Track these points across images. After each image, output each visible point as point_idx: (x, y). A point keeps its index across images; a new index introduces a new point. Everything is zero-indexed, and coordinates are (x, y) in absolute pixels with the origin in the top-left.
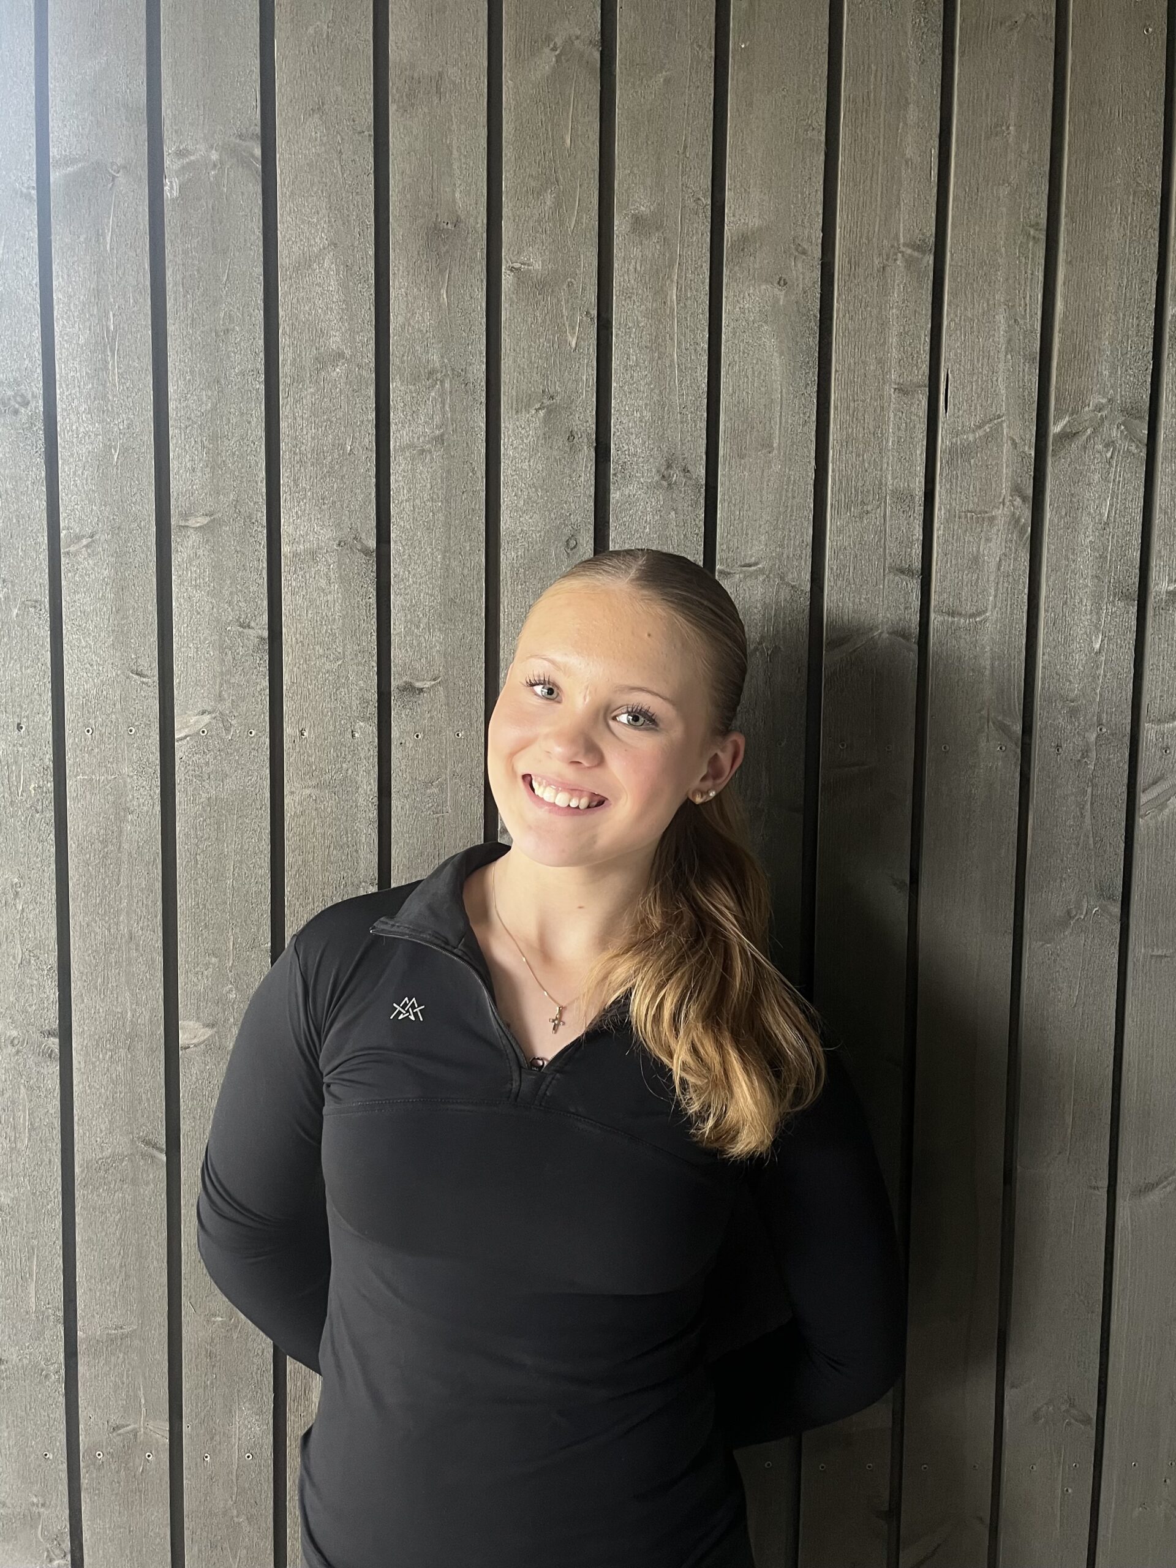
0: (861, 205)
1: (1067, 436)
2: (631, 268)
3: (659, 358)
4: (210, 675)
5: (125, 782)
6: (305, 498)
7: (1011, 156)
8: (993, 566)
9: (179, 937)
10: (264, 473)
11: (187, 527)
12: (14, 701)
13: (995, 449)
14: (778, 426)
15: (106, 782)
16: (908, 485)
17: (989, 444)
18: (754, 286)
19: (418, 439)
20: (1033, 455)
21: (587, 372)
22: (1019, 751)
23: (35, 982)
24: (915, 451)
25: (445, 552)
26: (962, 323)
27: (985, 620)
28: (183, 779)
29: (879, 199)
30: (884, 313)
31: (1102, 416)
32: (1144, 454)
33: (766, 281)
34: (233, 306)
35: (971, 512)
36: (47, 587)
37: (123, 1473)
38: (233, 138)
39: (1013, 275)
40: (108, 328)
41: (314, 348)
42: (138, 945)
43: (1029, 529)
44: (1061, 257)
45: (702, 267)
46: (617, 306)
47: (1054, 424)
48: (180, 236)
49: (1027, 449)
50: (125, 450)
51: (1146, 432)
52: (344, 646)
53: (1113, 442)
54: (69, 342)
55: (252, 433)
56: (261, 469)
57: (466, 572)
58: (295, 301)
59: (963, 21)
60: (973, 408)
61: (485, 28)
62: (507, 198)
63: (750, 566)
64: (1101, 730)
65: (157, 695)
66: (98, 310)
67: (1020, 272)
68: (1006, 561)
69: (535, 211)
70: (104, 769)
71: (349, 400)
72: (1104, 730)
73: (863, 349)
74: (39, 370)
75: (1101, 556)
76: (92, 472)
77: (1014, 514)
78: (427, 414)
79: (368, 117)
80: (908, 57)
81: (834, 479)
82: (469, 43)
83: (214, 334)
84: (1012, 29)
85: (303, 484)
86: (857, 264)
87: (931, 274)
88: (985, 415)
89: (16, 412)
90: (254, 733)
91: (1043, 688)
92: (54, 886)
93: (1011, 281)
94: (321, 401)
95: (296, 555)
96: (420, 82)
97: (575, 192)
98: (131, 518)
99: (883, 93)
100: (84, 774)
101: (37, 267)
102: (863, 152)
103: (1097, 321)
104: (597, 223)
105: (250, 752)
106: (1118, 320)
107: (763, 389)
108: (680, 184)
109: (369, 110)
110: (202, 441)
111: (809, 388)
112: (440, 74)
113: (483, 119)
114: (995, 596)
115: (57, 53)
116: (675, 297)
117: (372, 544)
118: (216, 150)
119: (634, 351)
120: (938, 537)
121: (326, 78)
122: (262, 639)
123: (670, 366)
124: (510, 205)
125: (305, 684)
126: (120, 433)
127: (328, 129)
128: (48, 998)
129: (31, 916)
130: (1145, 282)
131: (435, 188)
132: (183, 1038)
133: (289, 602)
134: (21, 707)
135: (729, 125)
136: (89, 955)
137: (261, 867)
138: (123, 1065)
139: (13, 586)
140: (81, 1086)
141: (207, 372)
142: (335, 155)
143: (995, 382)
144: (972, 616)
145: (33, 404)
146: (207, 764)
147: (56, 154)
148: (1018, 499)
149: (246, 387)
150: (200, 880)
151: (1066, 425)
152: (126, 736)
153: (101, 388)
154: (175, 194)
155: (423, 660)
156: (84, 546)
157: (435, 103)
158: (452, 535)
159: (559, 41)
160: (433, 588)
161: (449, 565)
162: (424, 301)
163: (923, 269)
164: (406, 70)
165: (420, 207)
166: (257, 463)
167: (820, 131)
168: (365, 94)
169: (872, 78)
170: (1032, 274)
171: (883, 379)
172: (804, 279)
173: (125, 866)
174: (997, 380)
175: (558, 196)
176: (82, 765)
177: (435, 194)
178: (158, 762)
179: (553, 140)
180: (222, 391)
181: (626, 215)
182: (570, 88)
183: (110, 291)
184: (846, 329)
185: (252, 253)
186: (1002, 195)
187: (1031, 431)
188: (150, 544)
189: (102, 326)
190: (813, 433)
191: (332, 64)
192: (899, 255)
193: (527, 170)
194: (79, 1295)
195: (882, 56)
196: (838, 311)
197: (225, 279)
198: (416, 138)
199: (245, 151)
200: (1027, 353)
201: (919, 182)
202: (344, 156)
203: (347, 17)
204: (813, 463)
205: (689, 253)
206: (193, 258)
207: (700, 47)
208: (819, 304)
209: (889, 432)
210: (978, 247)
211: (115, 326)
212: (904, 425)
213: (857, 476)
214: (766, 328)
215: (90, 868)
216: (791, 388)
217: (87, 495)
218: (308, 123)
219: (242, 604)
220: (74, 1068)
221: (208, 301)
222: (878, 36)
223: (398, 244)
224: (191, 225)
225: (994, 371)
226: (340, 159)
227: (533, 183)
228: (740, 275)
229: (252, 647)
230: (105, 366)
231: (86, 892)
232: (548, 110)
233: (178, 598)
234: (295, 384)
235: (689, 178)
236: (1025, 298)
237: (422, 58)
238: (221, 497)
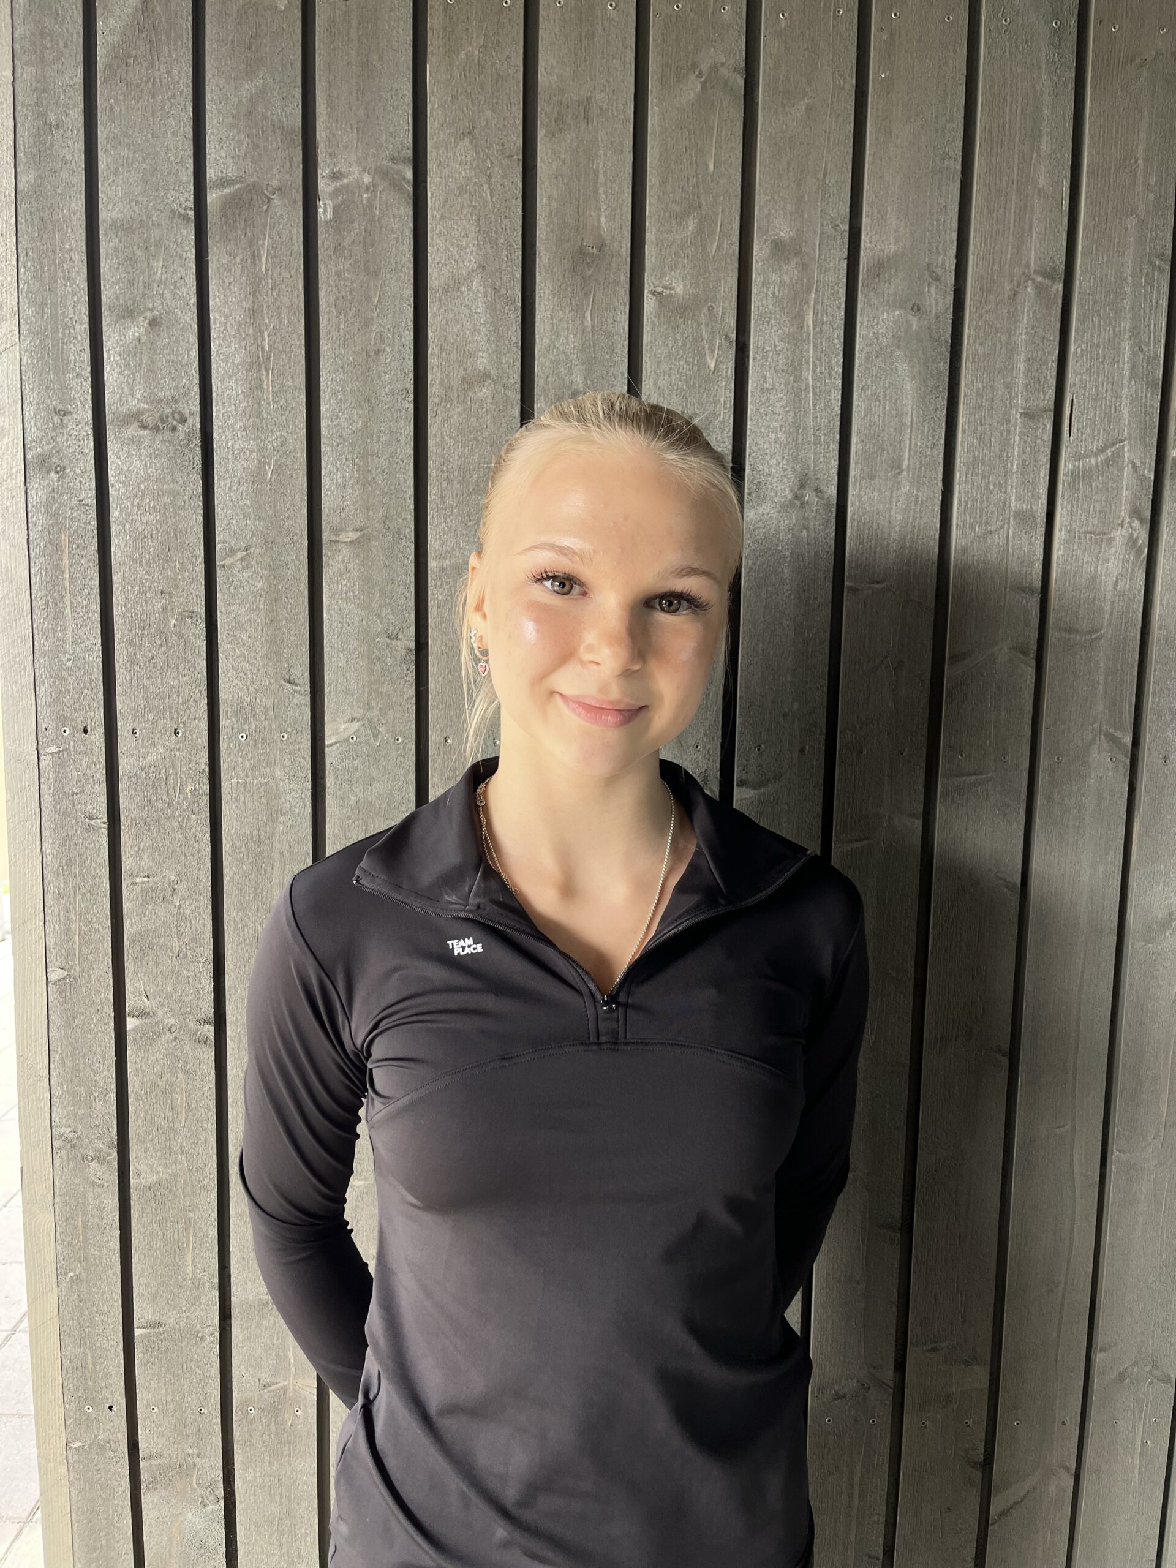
0: (994, 233)
2: (769, 293)
3: (795, 382)
4: (359, 684)
5: (277, 786)
6: (452, 514)
7: (1139, 188)
8: (1110, 587)
10: (412, 490)
11: (338, 541)
12: (171, 708)
13: (1116, 472)
14: (907, 450)
15: (259, 785)
16: (1031, 507)
17: (1111, 468)
18: (888, 312)
20: (1152, 477)
21: (725, 394)
22: (1128, 762)
23: (192, 973)
24: (1039, 474)
26: (1089, 349)
27: (1101, 637)
28: (333, 783)
29: (1012, 228)
30: (1013, 338)
33: (900, 307)
34: (384, 327)
35: (1091, 533)
36: (203, 599)
37: (273, 1427)
38: (385, 162)
39: (1138, 303)
40: (263, 348)
41: (461, 369)
43: (1146, 550)
45: (838, 292)
46: (755, 330)
47: (1174, 448)
48: (333, 258)
49: (1146, 472)
50: (279, 468)
54: (226, 361)
55: (401, 452)
56: (409, 487)
58: (444, 322)
59: (1096, 57)
60: (1096, 432)
61: (633, 55)
62: (650, 223)
63: (878, 583)
65: (309, 703)
66: (254, 330)
67: (1146, 300)
68: (1122, 580)
69: (677, 237)
70: (257, 773)
73: (992, 374)
74: (197, 389)
76: (247, 487)
77: (1131, 535)
79: (516, 141)
80: (1042, 90)
81: (960, 501)
82: (616, 69)
83: (365, 353)
84: (1142, 66)
85: (449, 501)
86: (989, 291)
87: (1060, 301)
88: (1107, 440)
89: (174, 429)
90: (400, 740)
91: (1153, 703)
92: (210, 884)
93: (1136, 310)
94: (468, 421)
95: (442, 569)
96: (568, 107)
97: (717, 218)
98: (285, 532)
99: (1018, 124)
100: (238, 777)
101: (195, 287)
102: (998, 181)
104: (738, 248)
105: (397, 758)
107: (894, 413)
108: (819, 209)
109: (518, 136)
110: (353, 459)
111: (938, 412)
112: (588, 100)
113: (629, 144)
114: (1111, 614)
115: (213, 76)
116: (811, 322)
118: (369, 174)
119: (771, 374)
120: (1058, 557)
121: (477, 103)
122: (409, 650)
123: (806, 389)
124: (654, 230)
125: (450, 694)
126: (274, 450)
127: (478, 153)
128: (203, 989)
129: (188, 912)
131: (581, 212)
133: (435, 614)
134: (178, 713)
135: (867, 152)
136: (242, 949)
139: (171, 597)
140: (235, 1070)
141: (359, 391)
142: (484, 180)
143: (1118, 408)
144: (1090, 632)
145: (190, 422)
146: (356, 769)
147: (213, 175)
148: (1136, 522)
149: (396, 407)
152: (279, 742)
153: (256, 406)
154: (329, 216)
156: (239, 560)
157: (582, 128)
159: (705, 67)
162: (568, 323)
163: (1053, 296)
164: (555, 95)
165: (567, 231)
166: (406, 481)
167: (956, 160)
168: (514, 118)
169: (1007, 109)
170: (1157, 303)
171: (1010, 403)
172: (936, 305)
173: (277, 865)
174: (1120, 406)
175: (700, 221)
176: (237, 769)
177: (581, 219)
178: (309, 767)
179: (697, 165)
180: (372, 410)
181: (766, 240)
182: (715, 115)
183: (265, 311)
184: (975, 354)
185: (403, 275)
186: (1129, 226)
187: (1151, 455)
188: (302, 557)
189: (258, 345)
190: (941, 456)
191: (483, 88)
192: (1030, 282)
193: (671, 195)
194: (233, 1262)
195: (1017, 89)
196: (969, 337)
197: (376, 300)
198: (564, 163)
199: (397, 174)
200: (1150, 379)
201: (1051, 211)
202: (493, 180)
203: (498, 42)
204: (940, 484)
205: (826, 279)
206: (346, 279)
207: (841, 75)
208: (950, 330)
209: (1014, 456)
210: (1106, 276)
211: (270, 346)
212: (1028, 449)
213: (982, 498)
214: (898, 353)
215: (244, 866)
216: (921, 412)
217: (242, 510)
218: (459, 147)
219: (390, 616)
220: (228, 1054)
221: (360, 322)
222: (1014, 69)
223: (545, 267)
224: (344, 247)
225: (1118, 396)
226: (490, 184)
227: (677, 208)
228: (874, 300)
229: (399, 658)
230: (261, 385)
231: (240, 890)
232: (693, 136)
233: (328, 610)
234: (443, 404)
235: (828, 204)
236: (1149, 326)
237: (571, 83)
238: (371, 513)
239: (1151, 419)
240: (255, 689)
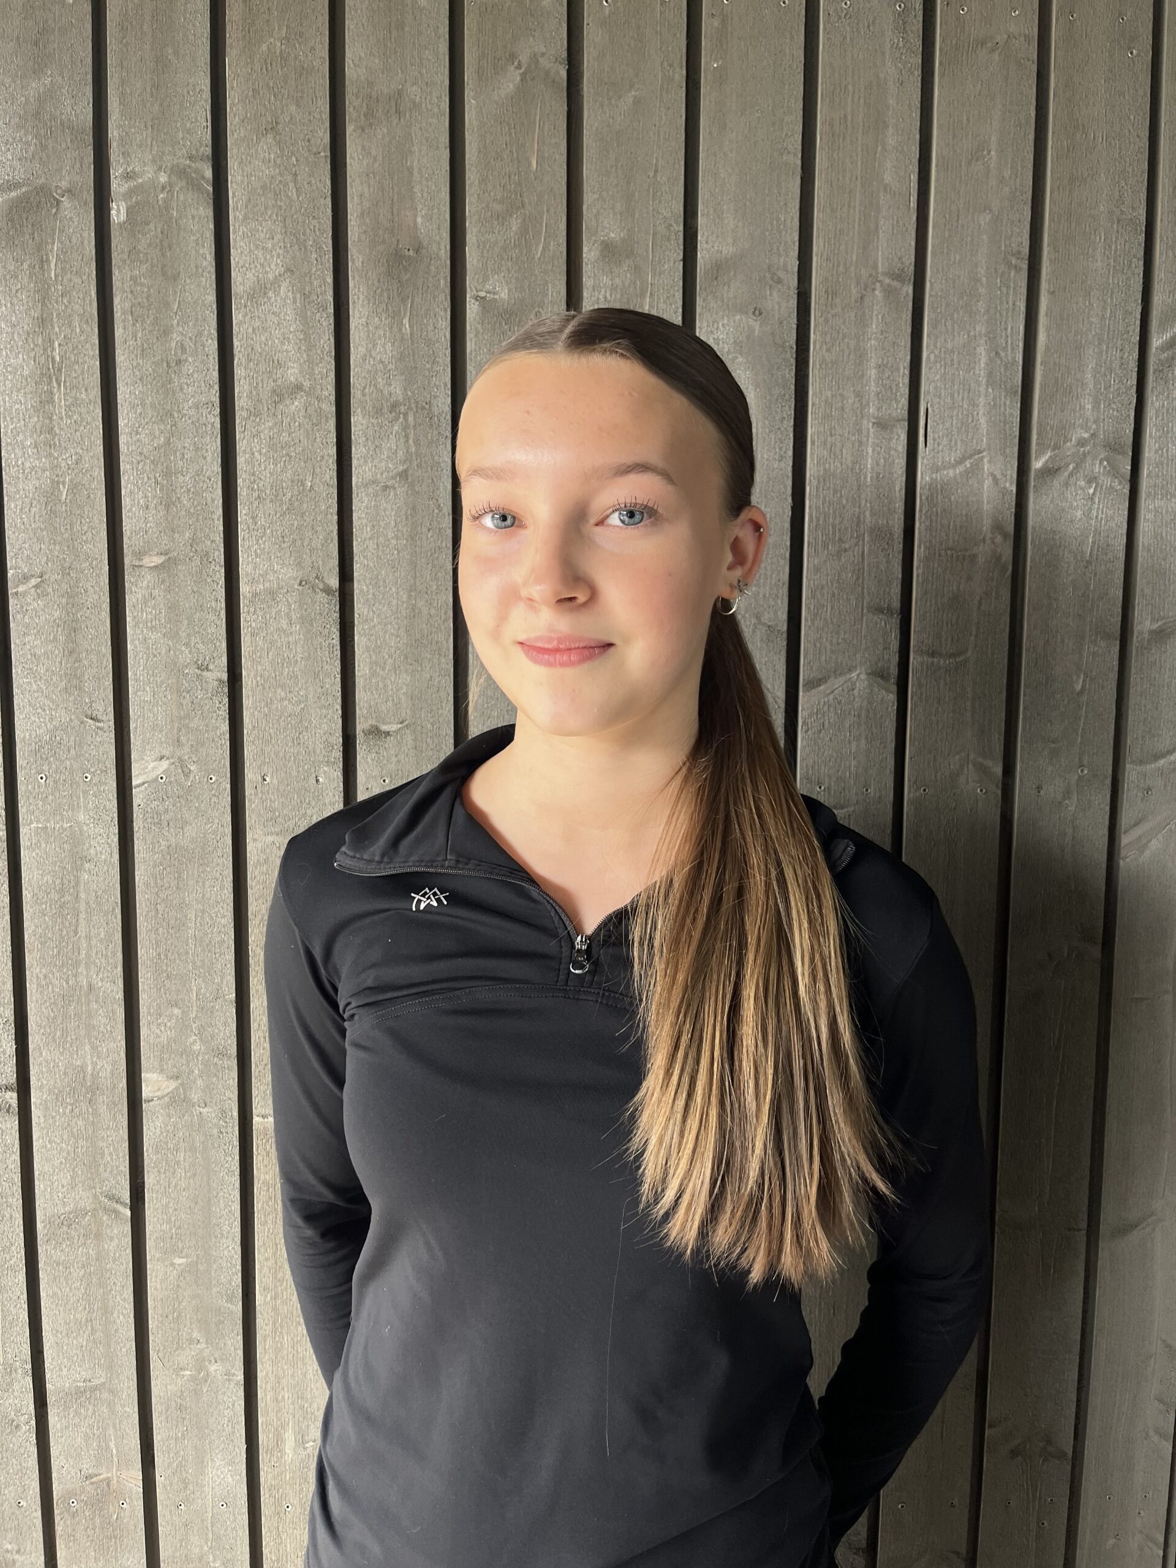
0: (838, 233)
1: (1050, 472)
2: (601, 297)
4: (168, 720)
5: (81, 830)
6: (264, 536)
7: (993, 182)
8: (974, 607)
9: (140, 988)
10: (221, 510)
11: (140, 566)
13: (975, 485)
15: (61, 831)
16: (887, 522)
17: (970, 480)
18: (728, 316)
19: (382, 474)
20: (1014, 491)
22: (999, 792)
24: (894, 487)
25: (411, 591)
26: (943, 355)
27: (966, 661)
28: (142, 827)
29: (856, 227)
30: (861, 344)
31: (1084, 451)
32: (1127, 491)
33: (742, 311)
34: (185, 336)
35: (951, 549)
37: (97, 1520)
38: (181, 160)
39: (993, 306)
40: (53, 359)
41: (271, 380)
42: (98, 997)
43: (1010, 568)
44: (1044, 286)
45: (674, 296)
47: (1036, 458)
48: (128, 262)
49: (1008, 485)
50: (74, 487)
51: (1129, 468)
52: (306, 689)
53: (1095, 478)
55: (207, 470)
56: (217, 507)
57: (433, 611)
58: (250, 330)
59: (943, 41)
60: (953, 443)
61: (447, 45)
62: (471, 223)
64: (1082, 771)
65: (113, 741)
66: (44, 340)
67: (1001, 303)
68: (986, 599)
69: (500, 237)
70: (59, 817)
71: (308, 434)
72: (1086, 772)
73: (841, 382)
75: (1083, 595)
76: (40, 509)
77: (995, 551)
78: (390, 449)
79: (323, 136)
80: (886, 78)
81: (811, 517)
82: (429, 60)
83: (165, 364)
84: (993, 50)
85: (261, 522)
86: (835, 294)
87: (910, 304)
88: (966, 451)
90: (214, 779)
91: (1023, 730)
92: (9, 937)
93: (992, 311)
94: (279, 435)
95: (255, 595)
96: (378, 101)
97: (542, 218)
98: (83, 558)
99: (861, 115)
100: (38, 822)
102: (841, 179)
103: (1080, 353)
104: (565, 250)
105: (210, 799)
106: (1101, 352)
108: (651, 209)
109: (325, 132)
110: (155, 478)
111: (785, 422)
112: (400, 93)
113: (445, 139)
114: (976, 636)
117: (334, 582)
118: (165, 172)
120: (918, 576)
121: (280, 97)
122: (220, 681)
124: (475, 230)
125: (267, 728)
126: (69, 469)
127: (282, 150)
128: (4, 1051)
130: (1127, 313)
131: (395, 212)
132: (146, 1091)
133: (249, 644)
135: (701, 148)
136: (46, 1008)
137: (224, 916)
138: (84, 1119)
140: (41, 1141)
141: (159, 404)
142: (289, 178)
143: (975, 416)
144: (952, 656)
146: (166, 811)
148: (1000, 537)
149: (201, 422)
150: (161, 930)
151: (1048, 461)
152: (81, 784)
153: (47, 421)
154: (123, 217)
155: (390, 704)
156: (33, 587)
157: (394, 123)
158: (418, 574)
159: (524, 58)
160: (399, 629)
161: (414, 605)
162: (385, 331)
163: (902, 299)
164: (363, 88)
165: (381, 232)
166: (213, 500)
167: (795, 155)
168: (321, 112)
169: (849, 100)
170: (1014, 305)
171: (861, 413)
172: (779, 309)
173: (82, 916)
174: (978, 414)
175: (524, 220)
176: (37, 813)
177: (396, 219)
178: (115, 810)
179: (519, 162)
180: (175, 425)
181: (595, 241)
182: (536, 109)
183: (55, 320)
184: (824, 361)
185: (204, 280)
186: (982, 223)
187: (1012, 466)
188: (102, 584)
189: (48, 356)
190: (790, 469)
191: (286, 82)
192: (878, 285)
193: (492, 194)
194: (46, 1348)
195: (859, 77)
196: (815, 342)
197: (176, 307)
198: (375, 159)
199: (195, 172)
200: (1008, 386)
201: (898, 208)
202: (299, 178)
203: (301, 35)
204: (790, 500)
205: (661, 281)
206: (142, 285)
207: (671, 66)
208: (795, 335)
209: (867, 468)
210: (959, 277)
211: (61, 357)
212: (882, 461)
213: (834, 513)
214: (741, 360)
215: (47, 918)
216: (767, 422)
217: (35, 534)
218: (261, 144)
219: (200, 646)
220: (33, 1123)
221: (159, 330)
222: (855, 56)
223: (358, 270)
224: (139, 250)
225: (975, 405)
226: (295, 182)
227: (498, 207)
228: (713, 304)
229: (210, 690)
230: (52, 398)
231: (43, 944)
232: (513, 131)
233: (133, 640)
234: (252, 418)
235: (660, 202)
236: (1006, 329)
237: (381, 76)
238: (176, 535)
239: (1011, 428)
240: (55, 726)
